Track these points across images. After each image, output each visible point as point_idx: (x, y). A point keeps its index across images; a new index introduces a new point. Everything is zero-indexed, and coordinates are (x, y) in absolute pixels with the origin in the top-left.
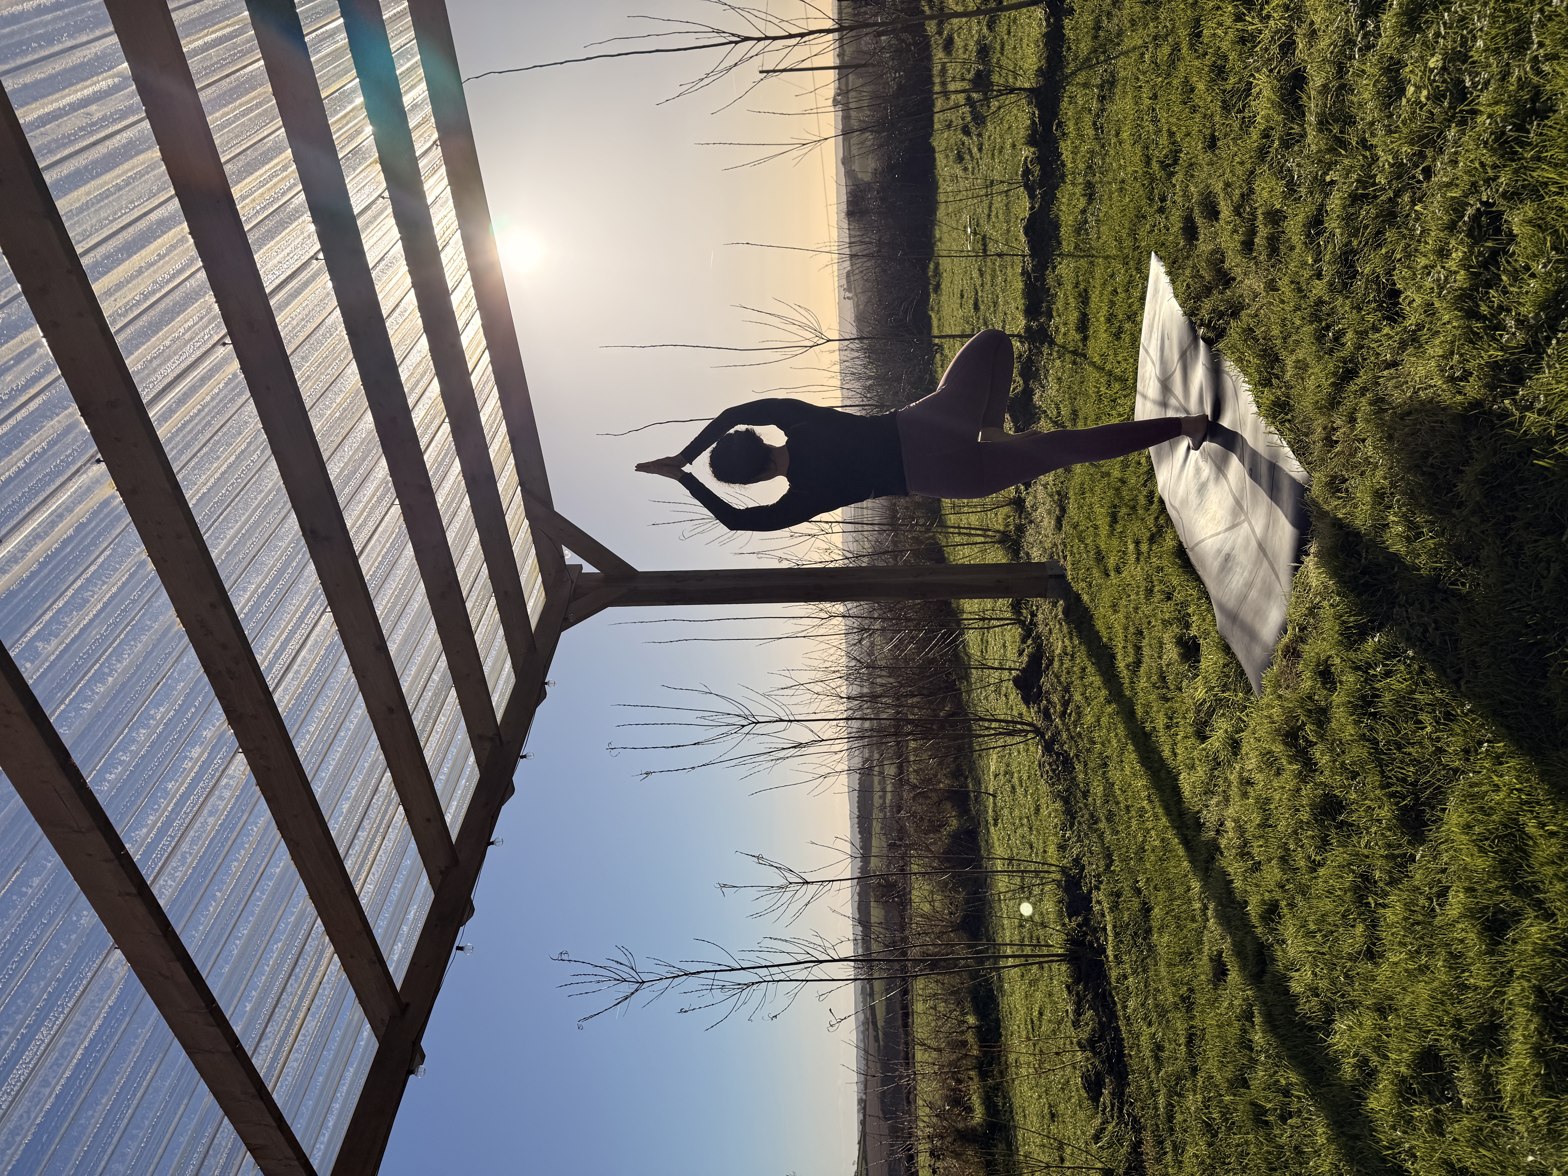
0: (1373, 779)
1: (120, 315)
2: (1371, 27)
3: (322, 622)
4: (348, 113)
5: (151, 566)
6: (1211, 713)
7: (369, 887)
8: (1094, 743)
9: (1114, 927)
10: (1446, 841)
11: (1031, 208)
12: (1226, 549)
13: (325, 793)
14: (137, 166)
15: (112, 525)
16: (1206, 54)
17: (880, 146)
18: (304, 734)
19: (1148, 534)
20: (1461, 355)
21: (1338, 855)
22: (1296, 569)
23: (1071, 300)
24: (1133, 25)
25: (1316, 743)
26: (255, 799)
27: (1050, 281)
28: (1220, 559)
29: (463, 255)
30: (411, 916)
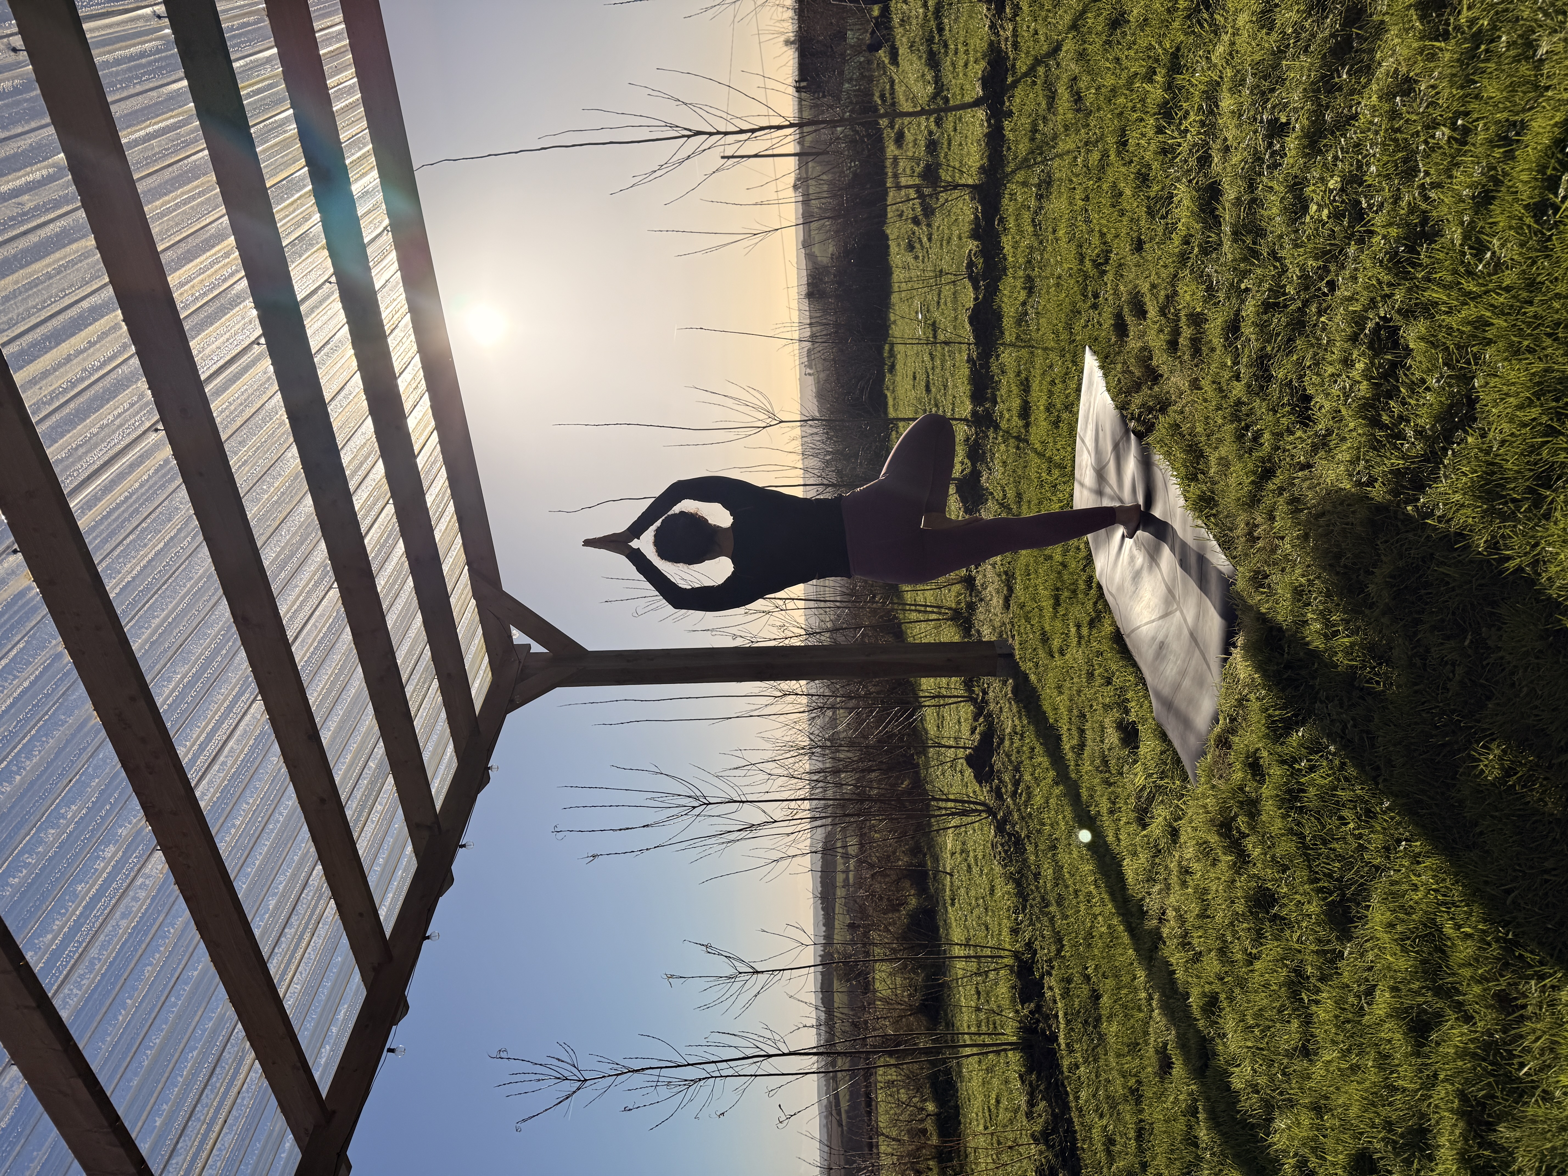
0: (1302, 874)
1: (44, 403)
2: (1277, 147)
3: (252, 710)
4: (295, 201)
5: (68, 658)
6: (1151, 799)
7: (296, 987)
8: (1044, 824)
9: (1066, 1014)
10: (1372, 938)
11: (976, 299)
12: (1160, 637)
13: (249, 890)
14: (70, 255)
15: (27, 617)
16: (1132, 161)
17: (837, 232)
18: (229, 828)
19: (1088, 619)
20: (1367, 461)
21: (1271, 949)
22: (1225, 660)
23: (1014, 388)
24: (1066, 130)
25: (1248, 835)
26: (172, 899)
27: (994, 369)
28: (1155, 647)
29: (413, 337)
30: (341, 1016)
